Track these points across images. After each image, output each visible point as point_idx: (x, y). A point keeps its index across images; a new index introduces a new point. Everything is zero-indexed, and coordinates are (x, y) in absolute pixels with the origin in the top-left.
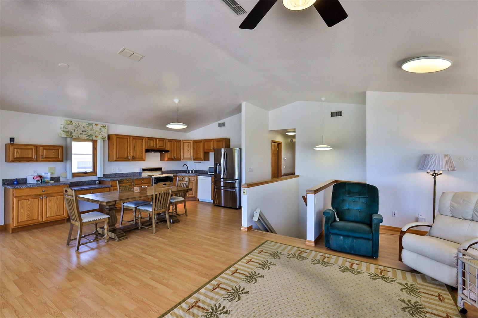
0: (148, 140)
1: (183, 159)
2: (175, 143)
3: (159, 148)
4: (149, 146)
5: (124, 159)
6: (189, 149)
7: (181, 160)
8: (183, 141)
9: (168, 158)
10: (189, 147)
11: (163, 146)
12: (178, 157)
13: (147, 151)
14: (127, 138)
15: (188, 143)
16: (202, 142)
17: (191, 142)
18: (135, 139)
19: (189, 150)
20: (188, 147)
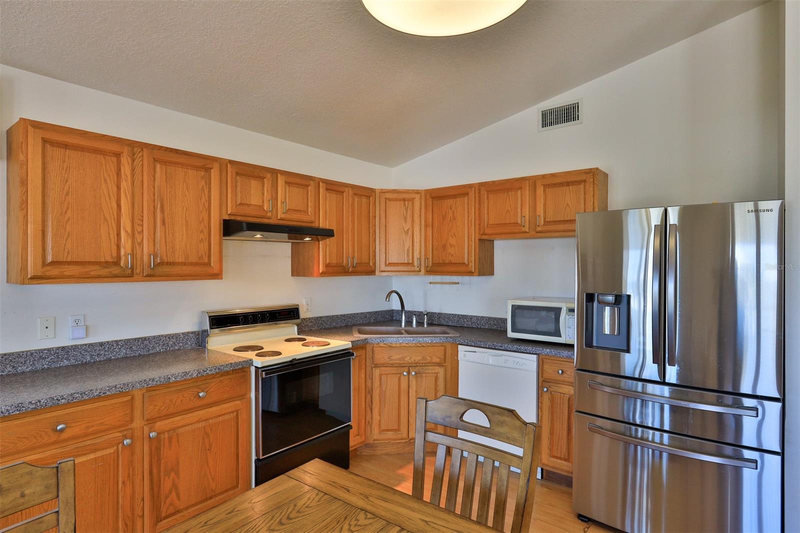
0: (237, 174)
1: (383, 268)
2: (353, 200)
3: (288, 216)
4: (241, 204)
5: (95, 270)
6: (407, 226)
7: (377, 272)
8: (383, 192)
9: (327, 266)
10: (409, 219)
11: (306, 212)
12: (365, 260)
13: (230, 228)
14: (118, 155)
15: (404, 200)
16: (467, 194)
17: (418, 196)
18: (164, 163)
19: (407, 233)
20: (405, 219)
